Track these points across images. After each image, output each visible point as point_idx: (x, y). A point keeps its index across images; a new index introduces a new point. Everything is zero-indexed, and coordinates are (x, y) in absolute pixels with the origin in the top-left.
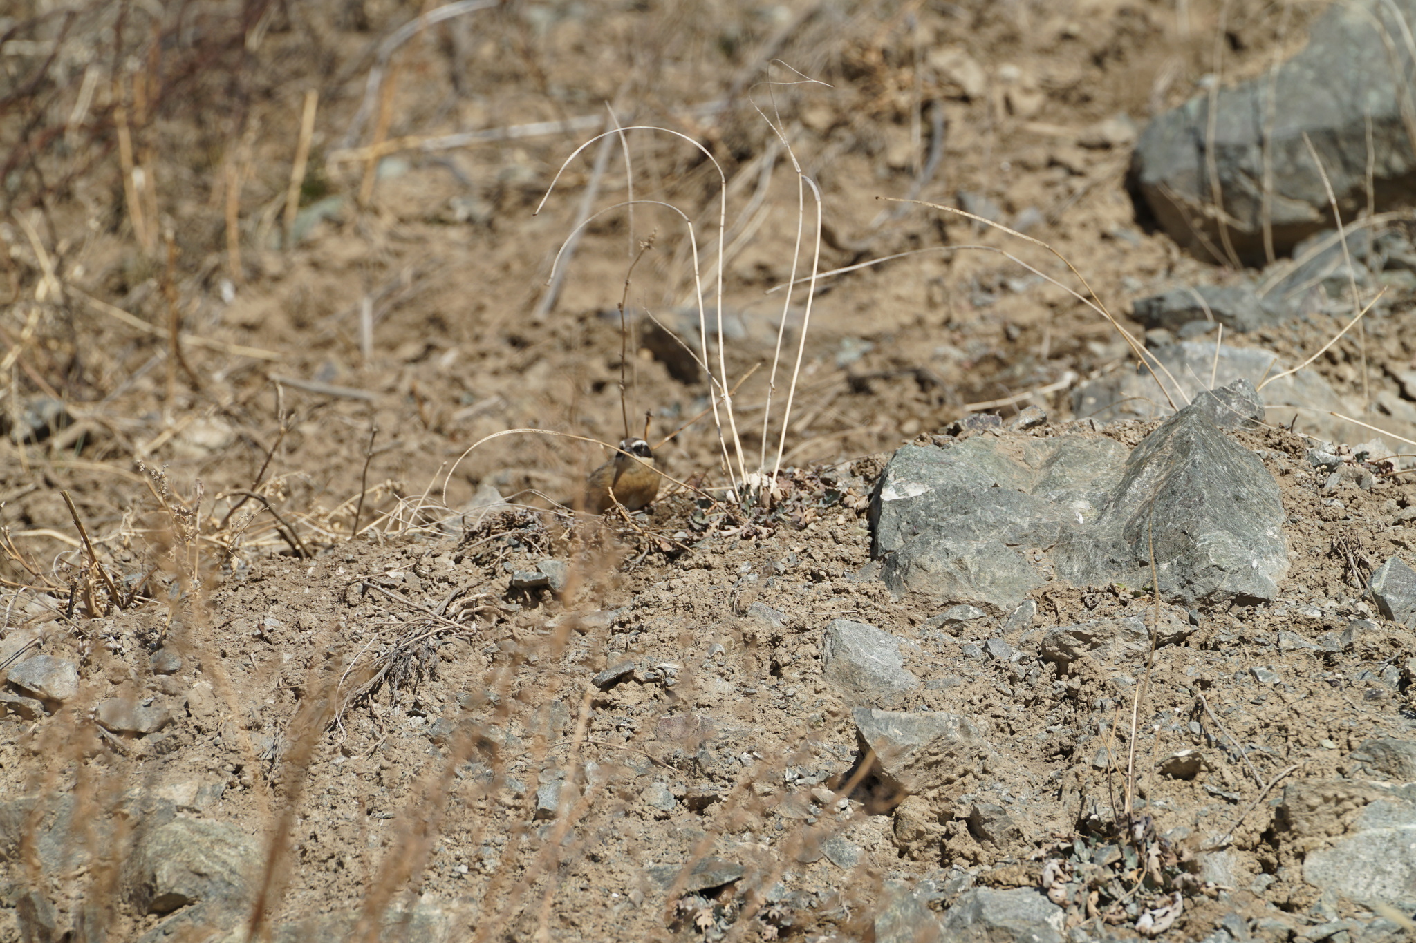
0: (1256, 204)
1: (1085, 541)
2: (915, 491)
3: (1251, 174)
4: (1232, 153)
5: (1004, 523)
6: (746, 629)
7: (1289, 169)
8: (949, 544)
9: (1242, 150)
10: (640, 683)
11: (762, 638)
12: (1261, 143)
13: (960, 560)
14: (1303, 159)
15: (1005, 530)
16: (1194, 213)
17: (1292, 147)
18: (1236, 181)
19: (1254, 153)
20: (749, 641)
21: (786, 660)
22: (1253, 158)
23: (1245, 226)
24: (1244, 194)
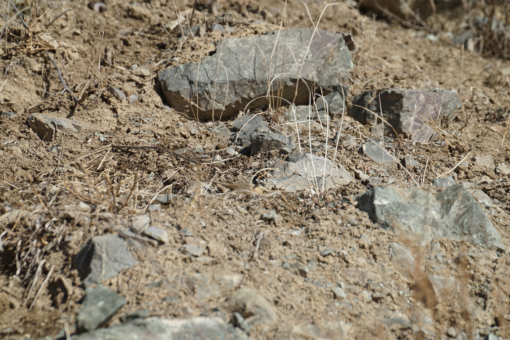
0: (208, 102)
1: (443, 225)
2: (385, 202)
3: (208, 93)
4: (202, 85)
5: (416, 216)
6: (360, 242)
7: (220, 93)
8: (404, 221)
9: (206, 84)
10: (333, 256)
11: (366, 246)
12: (212, 83)
13: (409, 227)
14: (224, 90)
15: (417, 218)
18: (203, 94)
19: (209, 86)
20: (363, 247)
21: (378, 254)
22: (209, 88)
23: (203, 109)
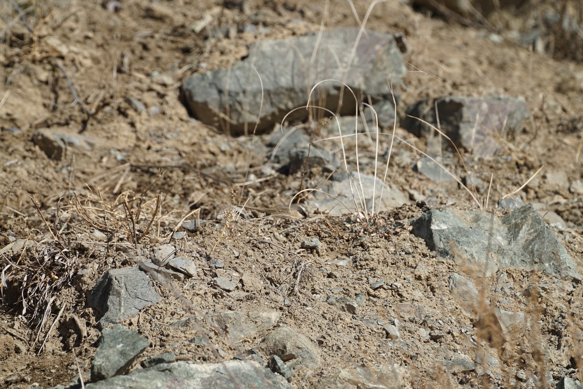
0: (240, 114)
2: (444, 227)
3: (240, 103)
4: (233, 94)
5: (480, 242)
6: (416, 273)
7: (253, 103)
9: (237, 94)
10: (385, 289)
11: (423, 277)
12: (244, 92)
14: (258, 99)
15: (480, 245)
16: (215, 115)
17: (255, 95)
18: (234, 105)
19: (241, 95)
20: (419, 278)
21: (437, 286)
22: (241, 97)
23: (234, 122)
24: (236, 110)
